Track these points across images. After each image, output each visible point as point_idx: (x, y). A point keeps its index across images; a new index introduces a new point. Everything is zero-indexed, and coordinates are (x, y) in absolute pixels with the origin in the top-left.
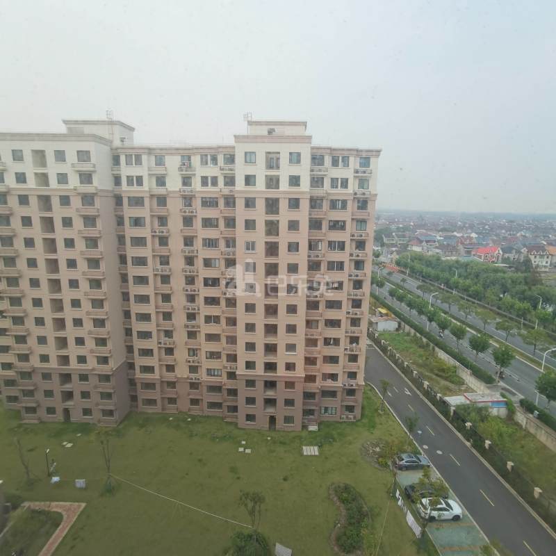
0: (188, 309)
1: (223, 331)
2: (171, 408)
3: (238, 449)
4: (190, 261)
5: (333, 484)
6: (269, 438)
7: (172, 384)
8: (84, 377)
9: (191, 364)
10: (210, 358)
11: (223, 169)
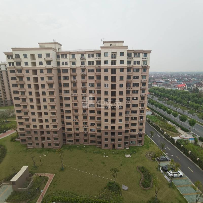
1: (96, 116)
2: (78, 143)
3: (103, 156)
4: (84, 91)
5: (137, 166)
6: (113, 152)
7: (78, 135)
8: (48, 133)
9: (85, 127)
10: (92, 125)
11: (96, 59)
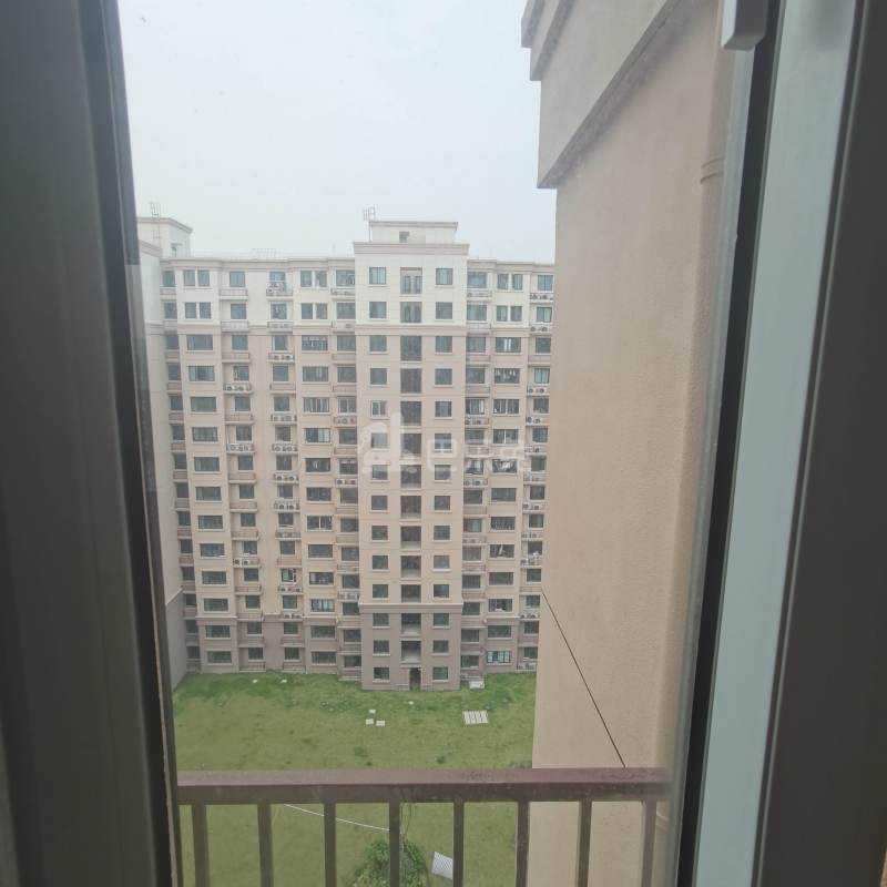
0: (282, 507)
1: (337, 540)
2: (254, 666)
3: (364, 722)
4: (284, 432)
5: (512, 763)
6: (411, 703)
7: (255, 627)
9: (287, 593)
10: (317, 582)
11: (336, 293)
